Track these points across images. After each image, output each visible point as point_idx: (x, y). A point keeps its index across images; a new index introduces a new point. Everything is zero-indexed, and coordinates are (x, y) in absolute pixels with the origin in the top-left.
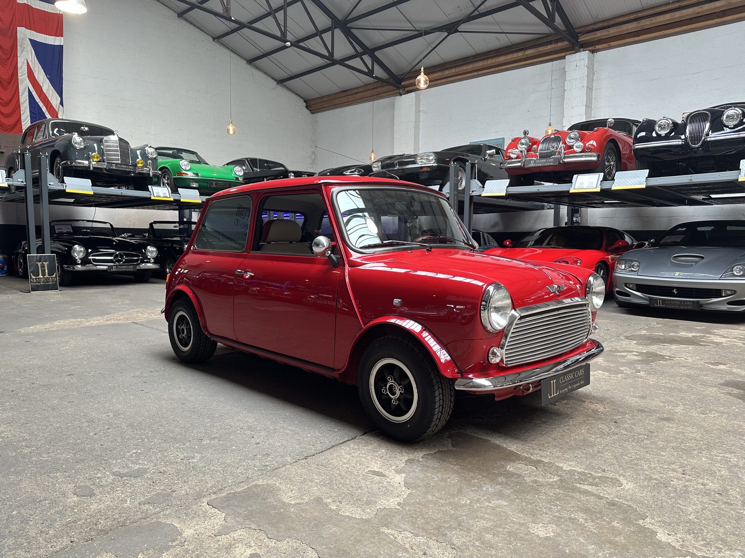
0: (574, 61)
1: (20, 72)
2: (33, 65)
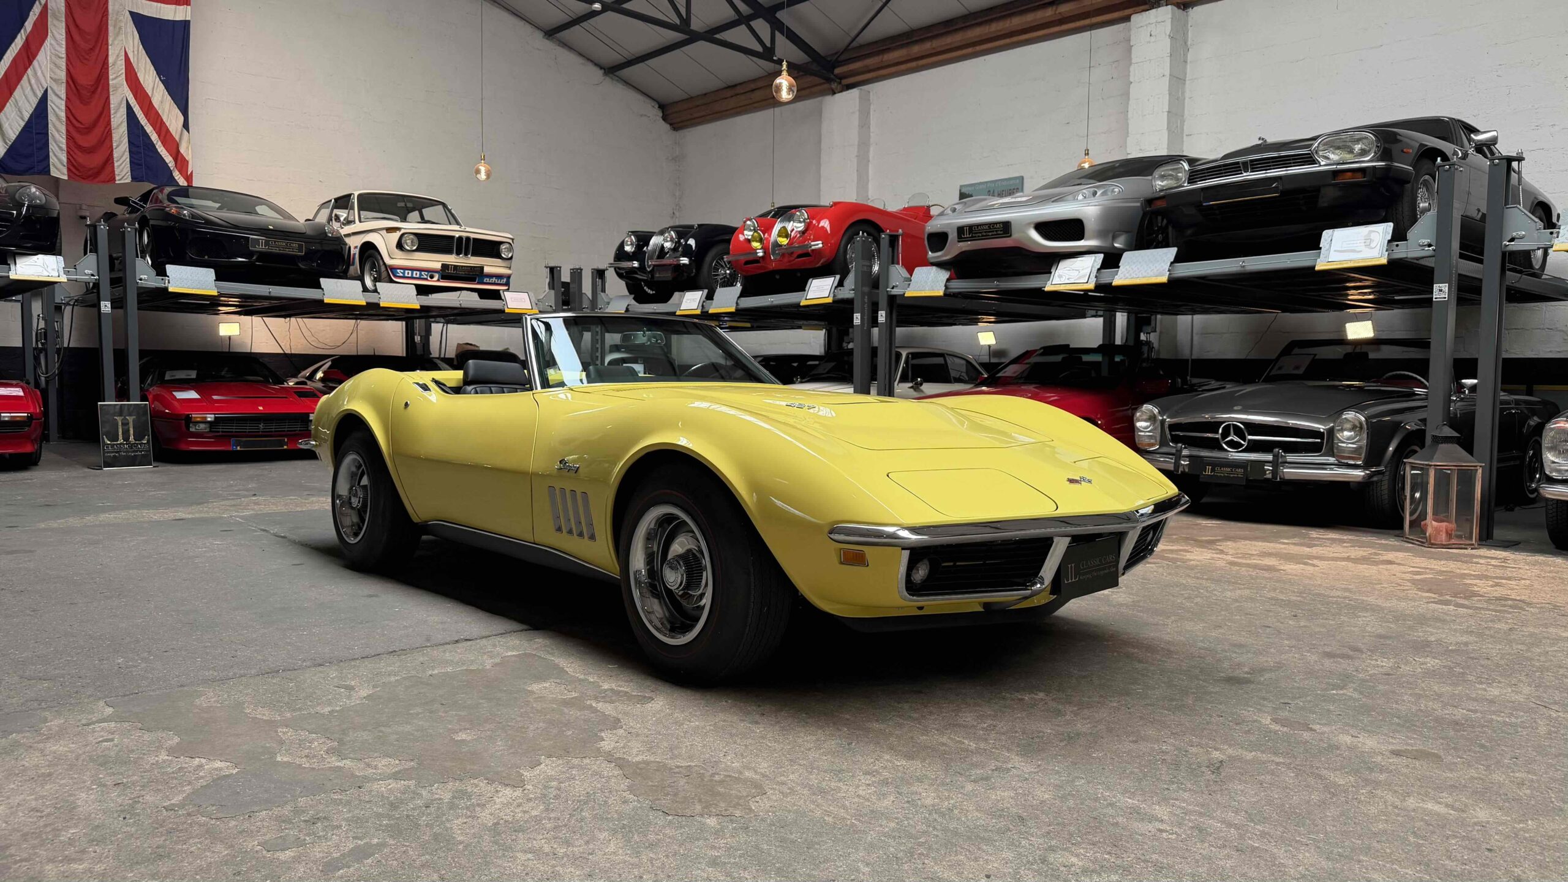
0: (1147, 25)
1: (113, 71)
2: (135, 59)
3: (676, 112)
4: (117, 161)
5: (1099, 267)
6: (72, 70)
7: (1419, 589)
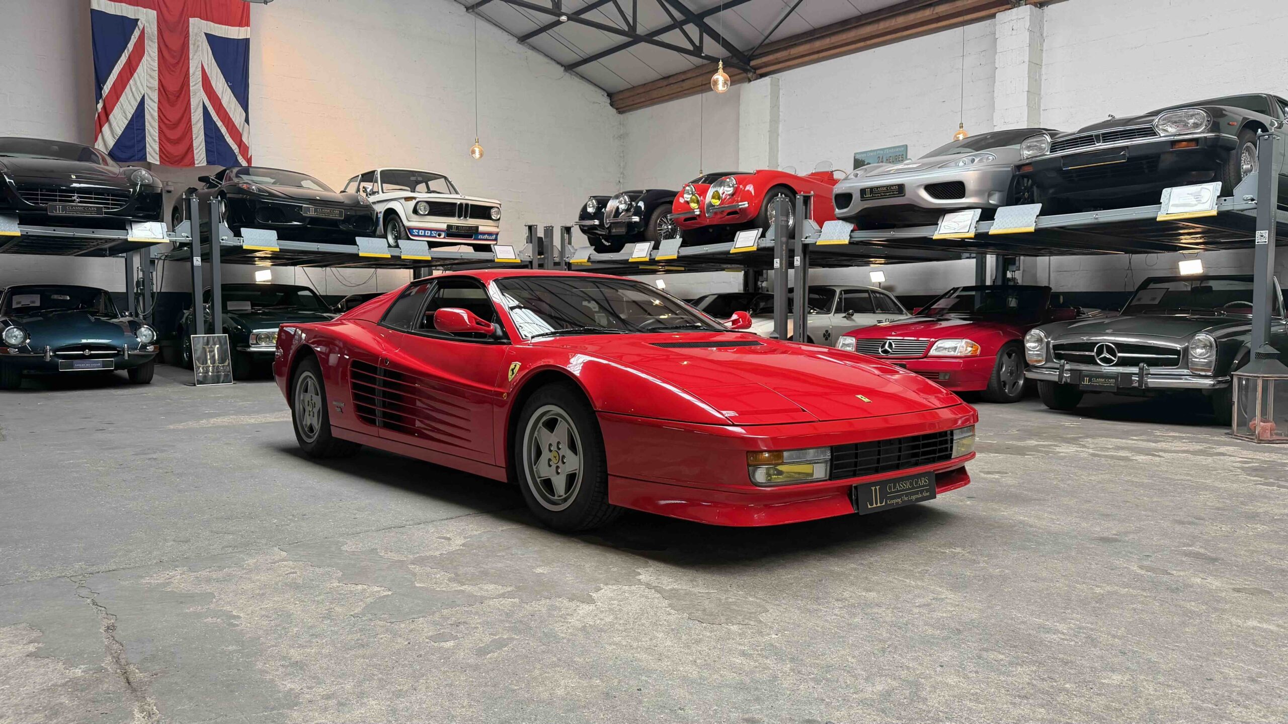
0: (1009, 21)
1: (193, 80)
2: (209, 70)
3: (621, 99)
4: (196, 149)
5: (978, 219)
6: (163, 80)
7: (1248, 475)
